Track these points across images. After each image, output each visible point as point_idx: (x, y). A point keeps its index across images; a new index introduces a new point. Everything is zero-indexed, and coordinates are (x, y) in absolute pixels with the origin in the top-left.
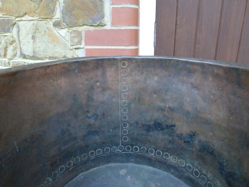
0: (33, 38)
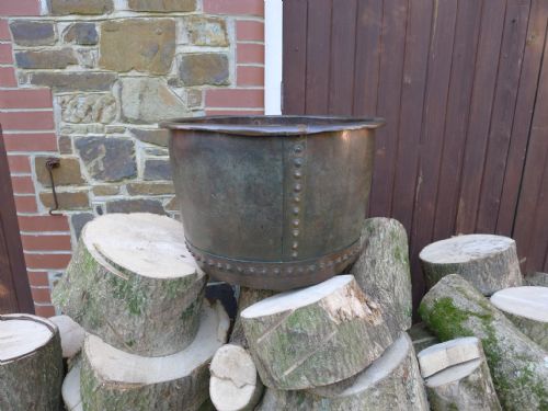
0: (141, 97)
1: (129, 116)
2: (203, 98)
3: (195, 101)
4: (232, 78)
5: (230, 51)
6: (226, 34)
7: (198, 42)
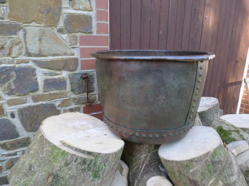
0: (40, 40)
1: (32, 52)
2: (79, 40)
3: (74, 42)
4: (94, 29)
5: (93, 14)
6: (91, 4)
7: (75, 7)
